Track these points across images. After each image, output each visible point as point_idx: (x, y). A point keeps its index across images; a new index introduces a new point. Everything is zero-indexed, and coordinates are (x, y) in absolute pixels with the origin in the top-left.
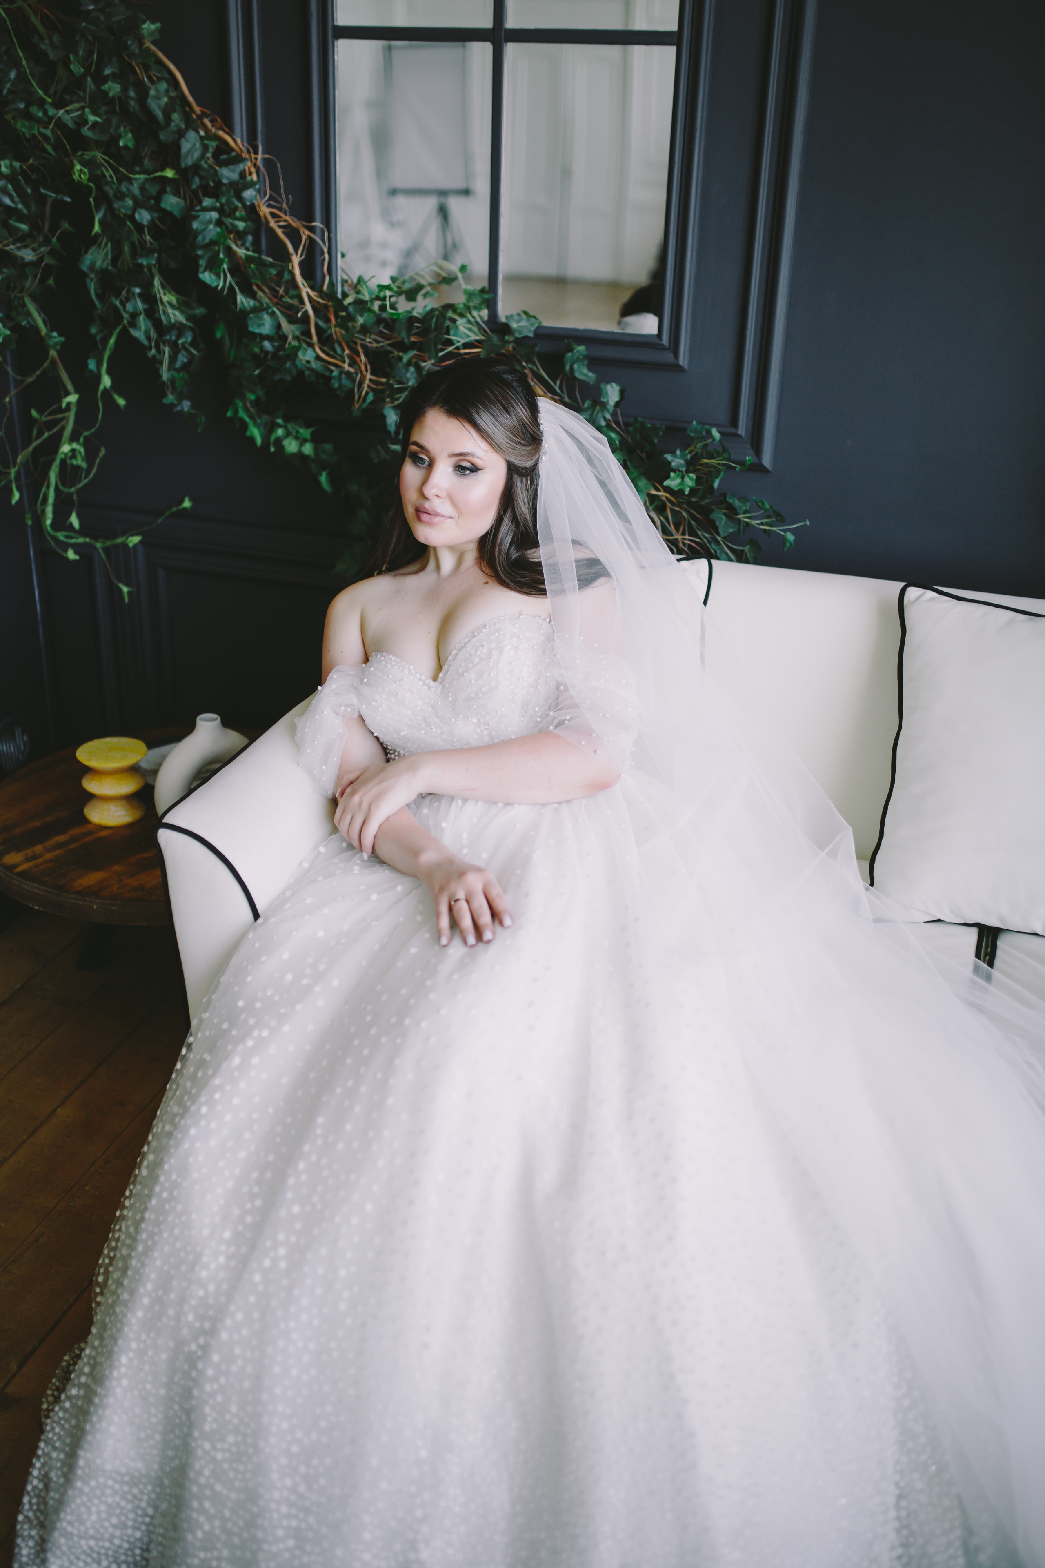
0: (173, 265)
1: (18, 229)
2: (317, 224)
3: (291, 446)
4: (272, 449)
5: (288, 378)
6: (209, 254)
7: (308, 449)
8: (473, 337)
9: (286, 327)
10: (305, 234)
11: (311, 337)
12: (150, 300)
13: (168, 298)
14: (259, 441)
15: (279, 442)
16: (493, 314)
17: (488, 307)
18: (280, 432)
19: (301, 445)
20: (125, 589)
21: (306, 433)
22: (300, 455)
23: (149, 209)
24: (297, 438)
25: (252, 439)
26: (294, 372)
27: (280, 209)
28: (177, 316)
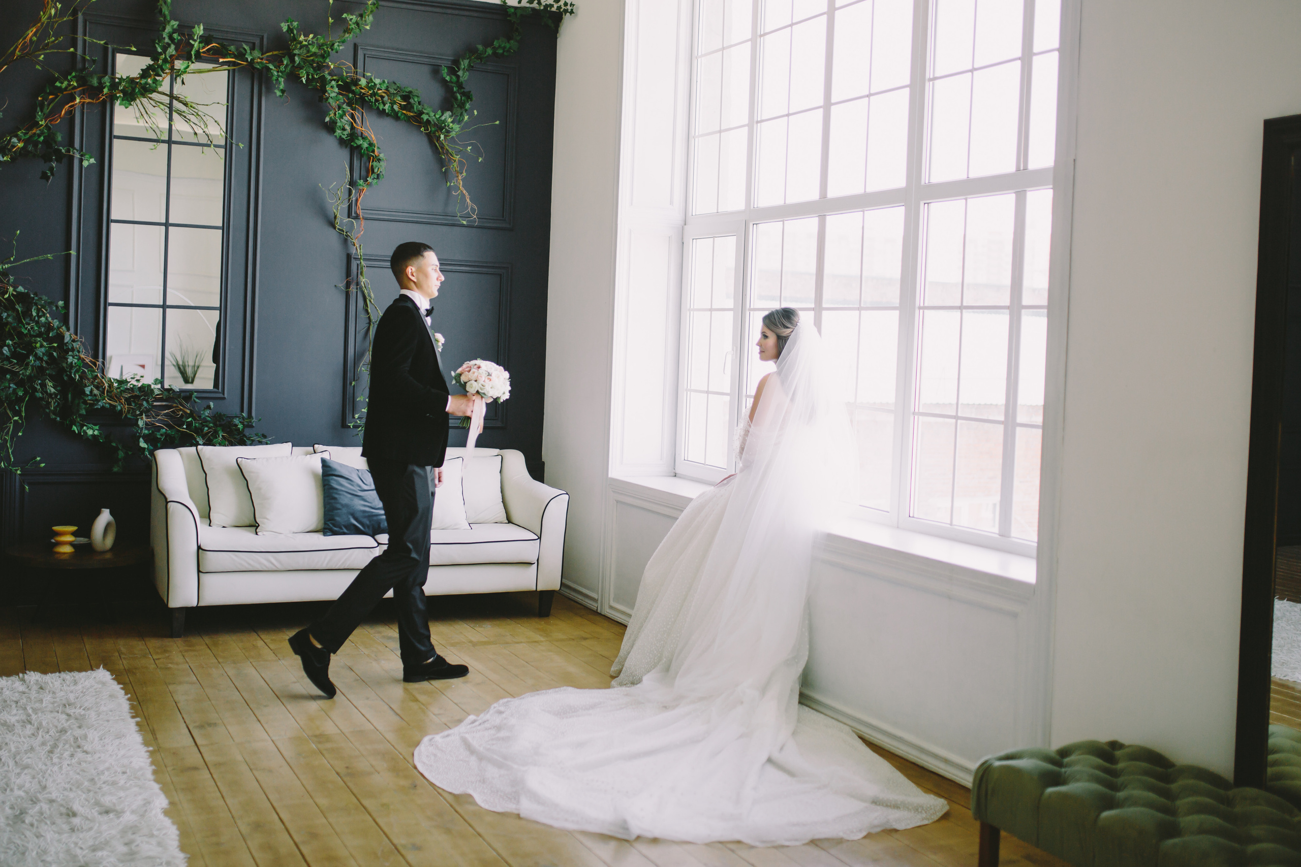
0: (54, 373)
1: (13, 362)
2: (101, 360)
3: (90, 432)
4: (82, 434)
5: (99, 407)
6: (76, 369)
7: (96, 433)
8: (159, 393)
9: (96, 392)
10: (98, 363)
11: (104, 394)
12: (43, 385)
13: (50, 384)
14: (77, 432)
15: (85, 432)
16: (163, 386)
17: (161, 384)
18: (85, 428)
19: (94, 431)
20: (27, 487)
21: (97, 427)
22: (93, 436)
23: (47, 356)
24: (93, 429)
25: (74, 431)
26: (102, 405)
27: (88, 356)
28: (53, 390)
